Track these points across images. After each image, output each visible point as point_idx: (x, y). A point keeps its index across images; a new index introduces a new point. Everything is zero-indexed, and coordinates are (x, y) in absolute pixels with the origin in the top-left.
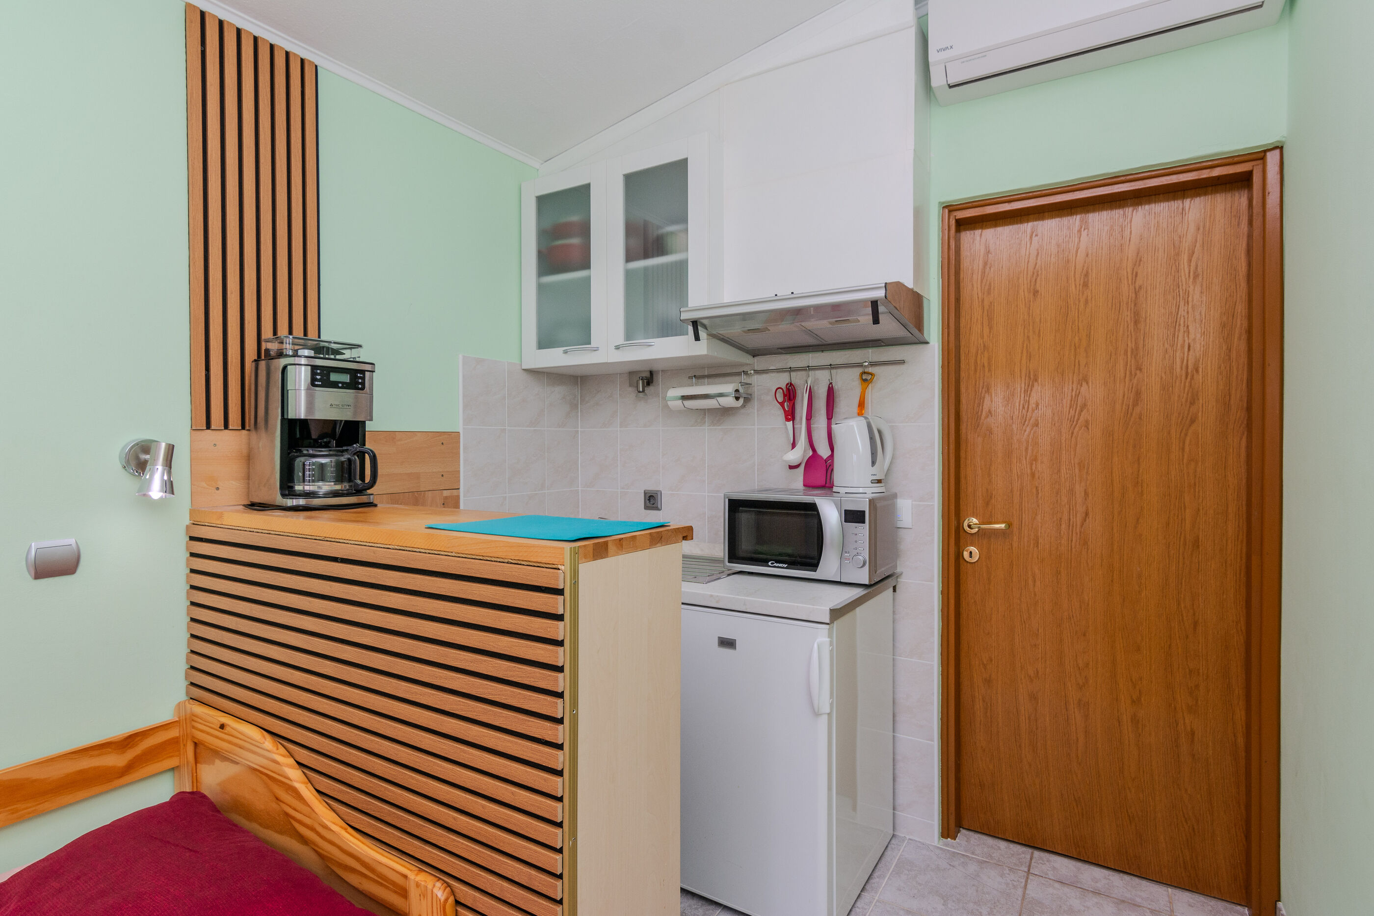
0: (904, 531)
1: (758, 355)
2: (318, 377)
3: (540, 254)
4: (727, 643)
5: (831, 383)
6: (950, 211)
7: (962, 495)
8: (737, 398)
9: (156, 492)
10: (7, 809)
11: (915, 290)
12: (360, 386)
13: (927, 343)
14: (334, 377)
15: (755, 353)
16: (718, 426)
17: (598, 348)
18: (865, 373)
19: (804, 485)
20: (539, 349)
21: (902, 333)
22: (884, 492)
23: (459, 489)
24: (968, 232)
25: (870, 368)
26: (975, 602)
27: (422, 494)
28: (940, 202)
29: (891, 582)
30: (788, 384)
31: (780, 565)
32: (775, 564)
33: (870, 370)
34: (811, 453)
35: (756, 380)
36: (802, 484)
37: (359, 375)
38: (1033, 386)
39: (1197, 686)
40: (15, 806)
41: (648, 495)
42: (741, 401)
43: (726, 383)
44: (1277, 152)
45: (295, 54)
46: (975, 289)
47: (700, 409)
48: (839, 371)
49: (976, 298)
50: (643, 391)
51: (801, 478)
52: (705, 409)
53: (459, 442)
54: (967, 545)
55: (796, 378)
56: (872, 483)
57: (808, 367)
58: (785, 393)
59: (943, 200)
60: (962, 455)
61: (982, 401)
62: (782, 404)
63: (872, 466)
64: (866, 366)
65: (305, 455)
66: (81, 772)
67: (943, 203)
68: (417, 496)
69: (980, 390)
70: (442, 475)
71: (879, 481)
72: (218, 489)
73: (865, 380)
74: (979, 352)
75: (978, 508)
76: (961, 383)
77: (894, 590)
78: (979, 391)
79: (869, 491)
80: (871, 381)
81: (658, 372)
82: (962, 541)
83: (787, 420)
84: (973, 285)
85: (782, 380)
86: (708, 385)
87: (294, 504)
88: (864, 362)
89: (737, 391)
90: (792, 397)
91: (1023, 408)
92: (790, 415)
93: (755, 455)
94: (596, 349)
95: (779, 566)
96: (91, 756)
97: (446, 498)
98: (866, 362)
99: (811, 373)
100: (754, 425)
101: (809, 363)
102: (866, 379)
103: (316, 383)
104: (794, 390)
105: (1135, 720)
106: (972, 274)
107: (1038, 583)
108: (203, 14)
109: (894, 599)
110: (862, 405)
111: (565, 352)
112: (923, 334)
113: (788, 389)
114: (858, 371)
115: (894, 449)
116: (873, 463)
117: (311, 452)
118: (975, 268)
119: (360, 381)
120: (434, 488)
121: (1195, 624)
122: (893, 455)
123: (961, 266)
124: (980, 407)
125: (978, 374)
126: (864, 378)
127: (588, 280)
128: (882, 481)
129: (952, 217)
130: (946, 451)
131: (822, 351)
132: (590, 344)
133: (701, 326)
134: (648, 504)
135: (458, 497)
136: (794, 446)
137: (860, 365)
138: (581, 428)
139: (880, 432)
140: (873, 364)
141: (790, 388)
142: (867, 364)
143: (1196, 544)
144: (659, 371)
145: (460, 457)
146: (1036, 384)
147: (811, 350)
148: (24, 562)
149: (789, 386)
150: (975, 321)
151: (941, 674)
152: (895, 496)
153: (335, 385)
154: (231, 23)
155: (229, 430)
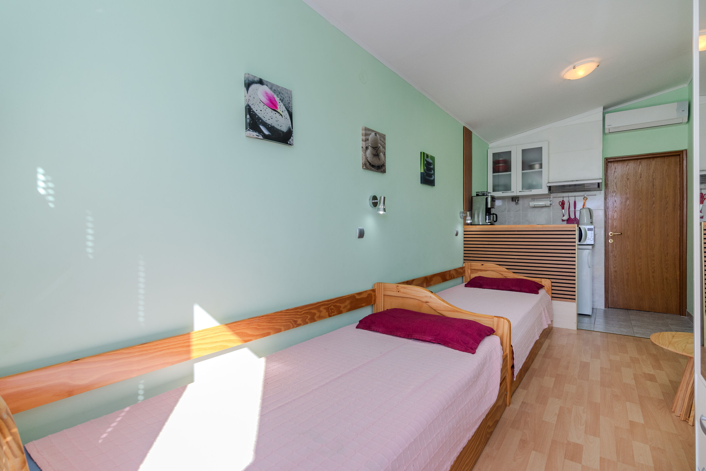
3: (493, 168)
5: (575, 200)
6: (607, 159)
8: (550, 204)
13: (602, 191)
17: (513, 191)
20: (493, 192)
24: (610, 164)
33: (587, 197)
34: (569, 217)
35: (553, 199)
38: (627, 200)
39: (668, 267)
44: (686, 151)
48: (577, 197)
50: (517, 202)
55: (565, 199)
57: (568, 196)
58: (562, 203)
59: (605, 157)
62: (561, 205)
64: (585, 196)
74: (613, 192)
75: (613, 230)
80: (587, 199)
82: (609, 238)
84: (611, 176)
85: (561, 199)
90: (564, 204)
91: (625, 206)
92: (563, 208)
93: (551, 218)
99: (569, 198)
100: (551, 211)
102: (585, 199)
105: (653, 276)
107: (629, 247)
110: (584, 206)
111: (502, 193)
118: (612, 173)
121: (668, 253)
124: (613, 206)
127: (511, 174)
129: (607, 161)
131: (572, 192)
132: (511, 191)
136: (564, 216)
137: (583, 196)
140: (587, 195)
141: (563, 201)
143: (668, 235)
146: (628, 200)
147: (569, 192)
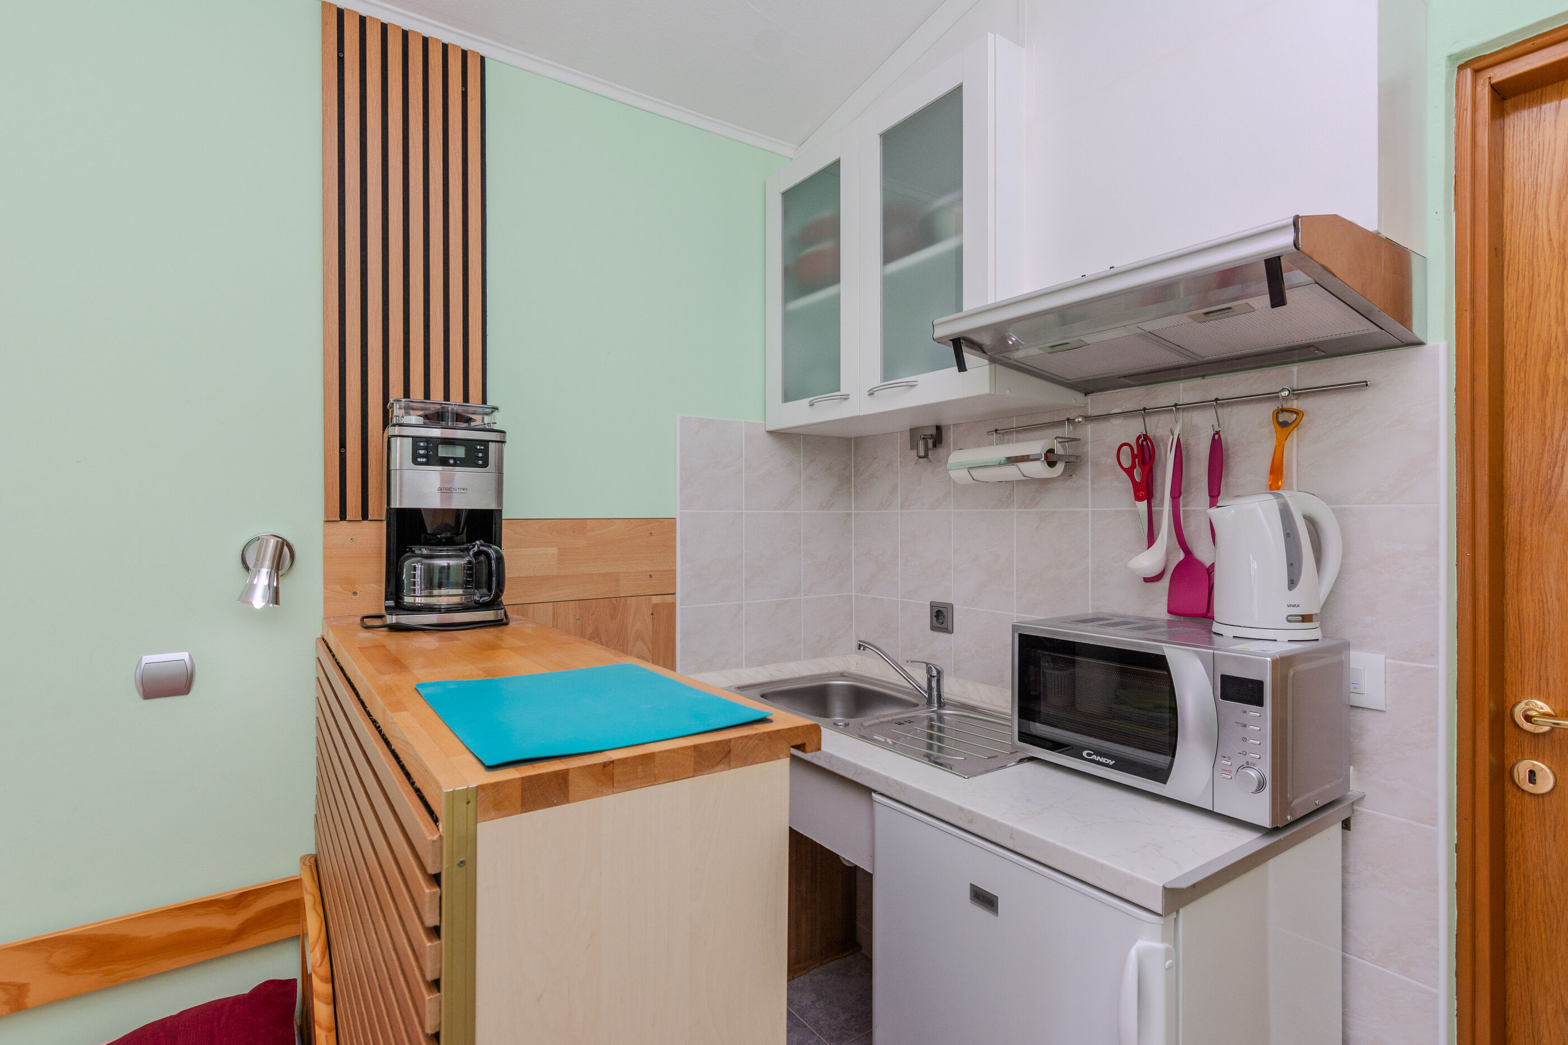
0: (1368, 713)
1: (1092, 392)
2: (422, 452)
3: (787, 271)
4: (985, 900)
5: (1217, 433)
6: (1476, 72)
7: (1510, 651)
8: (1051, 464)
9: (258, 601)
10: (101, 969)
11: (1385, 234)
12: (480, 462)
13: (1420, 344)
14: (443, 452)
15: (1088, 387)
16: (1032, 508)
17: (848, 395)
18: (1283, 410)
19: (1169, 612)
20: (785, 402)
21: (1356, 326)
22: (1317, 640)
23: (675, 594)
24: (1525, 114)
25: (1295, 402)
26: (1545, 878)
27: (623, 600)
28: (1450, 57)
29: (1338, 813)
30: (1139, 437)
31: (1103, 760)
32: (1094, 757)
33: (1295, 404)
34: (1182, 556)
35: (1089, 431)
36: (1165, 608)
37: (478, 447)
40: (110, 967)
41: (935, 609)
42: (1060, 467)
43: (1037, 439)
45: (454, 46)
46: (1543, 222)
47: (1006, 482)
48: (1235, 410)
49: (1546, 242)
50: (926, 456)
51: (1165, 599)
52: (1013, 481)
53: (675, 532)
54: (1523, 753)
55: (1157, 427)
56: (1289, 621)
57: (1176, 405)
58: (1136, 452)
59: (1456, 49)
60: (1511, 567)
61: (1560, 456)
62: (1129, 472)
63: (1290, 589)
64: (1285, 398)
65: (417, 556)
66: (187, 932)
67: (1459, 55)
68: (615, 602)
69: (1556, 435)
70: (651, 576)
71: (1306, 618)
72: (355, 593)
73: (1284, 425)
74: (1553, 354)
75: (1551, 682)
76: (1507, 421)
77: (1346, 825)
78: (1552, 436)
79: (1283, 636)
80: (1296, 423)
81: (948, 427)
82: (1509, 749)
83: (1138, 498)
84: (1536, 217)
85: (1129, 431)
86: (1016, 442)
87: (393, 622)
88: (1281, 391)
89: (1051, 451)
90: (1147, 457)
92: (1144, 490)
93: (1088, 555)
94: (846, 398)
95: (1101, 761)
96: (196, 915)
97: (656, 605)
98: (1283, 390)
99: (1181, 415)
100: (1086, 506)
101: (1179, 400)
102: (1286, 421)
103: (419, 460)
104: (1150, 447)
106: (1535, 194)
108: (340, 13)
109: (1345, 843)
110: (1277, 472)
111: (811, 405)
112: (1410, 329)
113: (1140, 447)
114: (1268, 409)
115: (1345, 555)
116: (1292, 583)
117: (425, 552)
118: (1541, 180)
119: (480, 455)
120: (639, 593)
122: (1342, 564)
123: (1507, 182)
124: (1557, 470)
125: (1550, 400)
126: (1281, 420)
127: (837, 298)
128: (1314, 618)
129: (1480, 82)
130: (1467, 560)
131: (1203, 376)
132: (840, 391)
133: (967, 346)
134: (936, 624)
135: (673, 605)
136: (1151, 540)
137: (1272, 396)
138: (855, 510)
139: (1312, 523)
140: (1297, 393)
141: (1144, 443)
142: (1287, 393)
144: (950, 425)
145: (676, 552)
147: (1182, 376)
148: (133, 679)
149: (1142, 441)
150: (1543, 289)
151: (1457, 1015)
152: (1344, 647)
153: (444, 462)
154: (374, 18)
155: (370, 520)
